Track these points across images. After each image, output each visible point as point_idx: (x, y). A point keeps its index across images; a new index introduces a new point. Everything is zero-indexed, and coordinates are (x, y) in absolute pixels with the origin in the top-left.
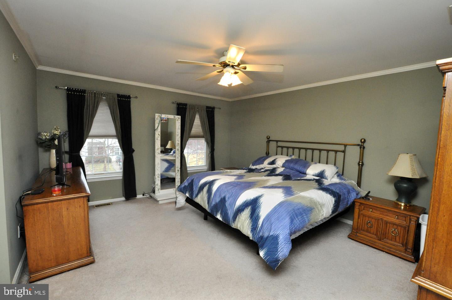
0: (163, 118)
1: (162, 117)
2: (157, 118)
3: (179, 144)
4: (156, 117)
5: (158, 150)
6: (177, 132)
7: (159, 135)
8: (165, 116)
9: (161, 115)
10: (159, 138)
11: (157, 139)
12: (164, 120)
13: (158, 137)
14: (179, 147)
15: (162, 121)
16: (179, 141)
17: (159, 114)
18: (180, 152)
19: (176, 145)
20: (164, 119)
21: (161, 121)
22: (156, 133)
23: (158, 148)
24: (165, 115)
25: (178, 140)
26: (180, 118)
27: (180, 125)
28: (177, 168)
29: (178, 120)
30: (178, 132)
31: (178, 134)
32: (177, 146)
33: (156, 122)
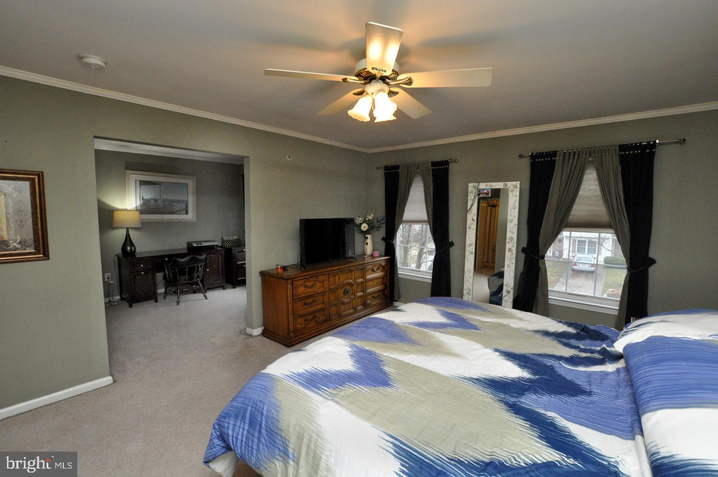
0: (484, 189)
1: (480, 187)
2: (472, 190)
3: (512, 238)
4: (470, 189)
5: (470, 246)
6: (509, 214)
7: (473, 220)
8: (487, 186)
9: (479, 185)
10: (474, 227)
11: (470, 228)
12: (485, 193)
13: (472, 224)
14: (513, 246)
15: (481, 196)
16: (513, 233)
17: (475, 184)
18: (514, 256)
19: (507, 240)
20: (485, 191)
21: (479, 195)
22: (468, 217)
23: (471, 243)
24: (486, 184)
25: (510, 232)
26: (518, 186)
27: (518, 200)
28: (506, 285)
29: (512, 191)
30: (511, 215)
31: (511, 218)
32: (508, 242)
33: (469, 197)
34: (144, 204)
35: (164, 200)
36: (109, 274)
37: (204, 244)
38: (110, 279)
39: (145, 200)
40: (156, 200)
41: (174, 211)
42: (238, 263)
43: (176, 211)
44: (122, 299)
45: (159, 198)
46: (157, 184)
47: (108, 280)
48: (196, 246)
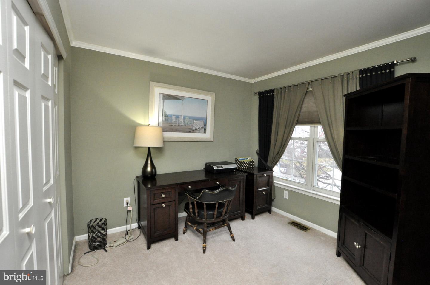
34: (166, 121)
35: (184, 118)
36: (128, 199)
37: (225, 167)
38: (129, 205)
39: (167, 116)
40: (177, 117)
41: (194, 128)
42: (258, 190)
43: (196, 129)
44: (139, 227)
45: (181, 115)
46: (179, 99)
47: (126, 205)
48: (217, 169)
